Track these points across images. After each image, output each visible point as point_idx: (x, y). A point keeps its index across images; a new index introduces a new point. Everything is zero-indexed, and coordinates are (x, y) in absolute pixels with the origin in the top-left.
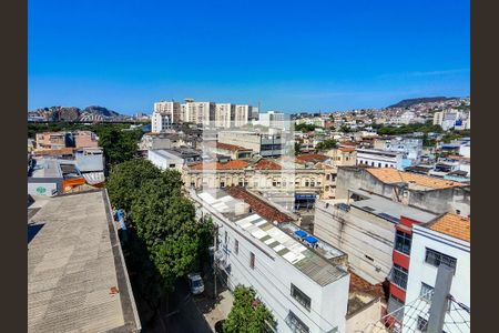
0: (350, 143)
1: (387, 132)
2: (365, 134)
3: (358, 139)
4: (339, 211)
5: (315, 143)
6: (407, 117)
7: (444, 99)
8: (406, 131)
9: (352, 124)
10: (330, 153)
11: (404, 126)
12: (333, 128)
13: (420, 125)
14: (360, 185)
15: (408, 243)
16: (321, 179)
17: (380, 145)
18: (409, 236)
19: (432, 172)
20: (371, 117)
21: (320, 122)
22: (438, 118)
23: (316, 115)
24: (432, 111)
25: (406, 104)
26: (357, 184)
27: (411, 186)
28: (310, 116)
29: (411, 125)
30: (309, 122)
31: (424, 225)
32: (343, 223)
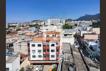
0: (24, 29)
1: (31, 26)
2: (27, 27)
3: (26, 28)
4: (19, 44)
5: (15, 30)
6: (34, 23)
7: (38, 20)
8: (34, 26)
9: (25, 25)
10: (19, 32)
11: (34, 25)
12: (21, 26)
13: (36, 25)
14: (24, 37)
15: (29, 45)
16: (16, 38)
17: (30, 29)
18: (29, 44)
19: (37, 32)
20: (29, 23)
21: (17, 25)
22: (38, 23)
23: (16, 23)
24: (37, 22)
25: (34, 21)
26: (23, 37)
27: (32, 35)
28: (14, 24)
29: (35, 25)
30: (14, 25)
31: (31, 41)
32: (20, 46)
